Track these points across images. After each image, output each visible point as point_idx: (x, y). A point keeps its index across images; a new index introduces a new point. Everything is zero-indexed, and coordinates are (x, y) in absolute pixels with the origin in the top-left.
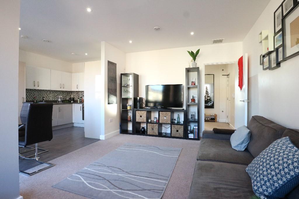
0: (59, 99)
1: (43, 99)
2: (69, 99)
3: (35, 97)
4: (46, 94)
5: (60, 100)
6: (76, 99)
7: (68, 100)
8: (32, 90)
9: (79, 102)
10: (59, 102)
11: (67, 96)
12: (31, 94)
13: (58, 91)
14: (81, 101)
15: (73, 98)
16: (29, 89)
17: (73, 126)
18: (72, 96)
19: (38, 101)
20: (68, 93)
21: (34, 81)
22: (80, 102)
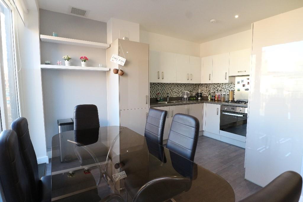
0: (184, 95)
1: (168, 96)
2: (196, 94)
3: (158, 93)
4: (170, 89)
5: (185, 97)
6: (205, 94)
7: (195, 97)
8: (155, 83)
9: (210, 100)
10: (184, 98)
11: (194, 91)
12: (154, 89)
13: (183, 84)
14: (213, 98)
15: (200, 93)
16: (153, 83)
17: (203, 136)
18: (199, 91)
19: (161, 98)
20: (195, 86)
21: (158, 72)
22: (212, 100)
